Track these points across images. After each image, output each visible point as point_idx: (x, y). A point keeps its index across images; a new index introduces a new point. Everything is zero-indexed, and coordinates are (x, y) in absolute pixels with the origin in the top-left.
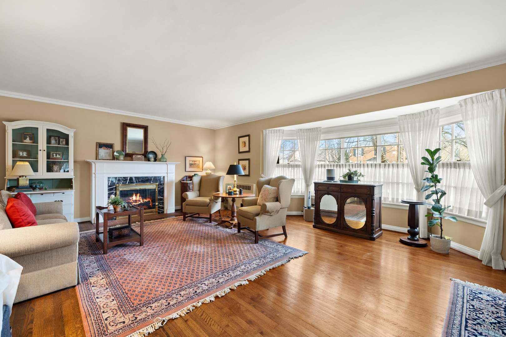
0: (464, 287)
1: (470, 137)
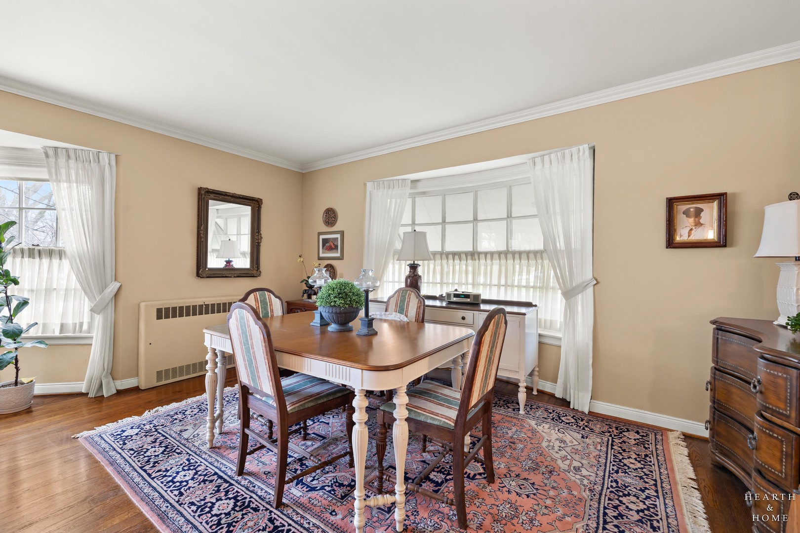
0: (100, 436)
1: (64, 209)
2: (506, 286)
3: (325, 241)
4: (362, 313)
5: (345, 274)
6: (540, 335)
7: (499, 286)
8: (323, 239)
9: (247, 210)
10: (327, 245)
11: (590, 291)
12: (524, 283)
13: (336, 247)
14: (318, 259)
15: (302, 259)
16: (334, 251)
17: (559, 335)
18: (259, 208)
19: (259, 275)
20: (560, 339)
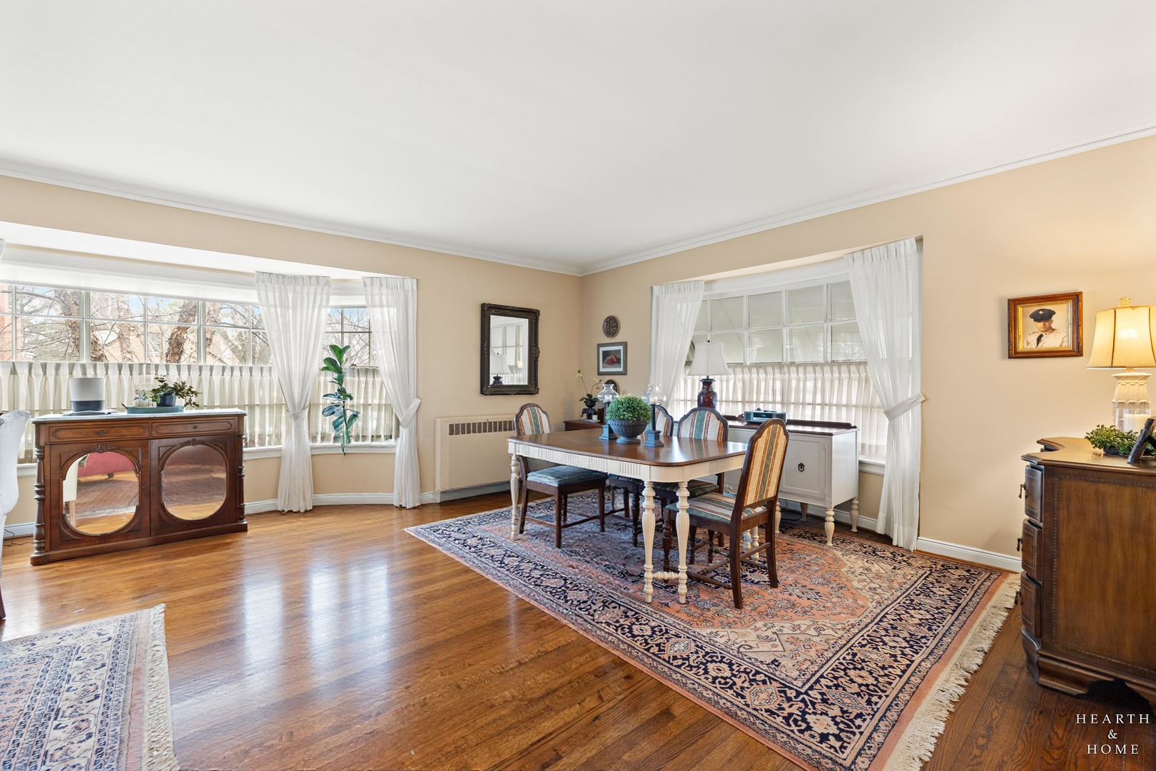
1: (378, 332)
2: (823, 405)
3: (606, 354)
4: (649, 427)
5: (629, 390)
6: (861, 463)
7: (813, 404)
8: (603, 352)
9: (524, 323)
10: (608, 358)
11: (918, 408)
12: (844, 401)
13: (618, 361)
14: (598, 375)
15: (581, 375)
16: (616, 365)
17: (883, 462)
18: (537, 320)
19: (537, 393)
20: (883, 466)
